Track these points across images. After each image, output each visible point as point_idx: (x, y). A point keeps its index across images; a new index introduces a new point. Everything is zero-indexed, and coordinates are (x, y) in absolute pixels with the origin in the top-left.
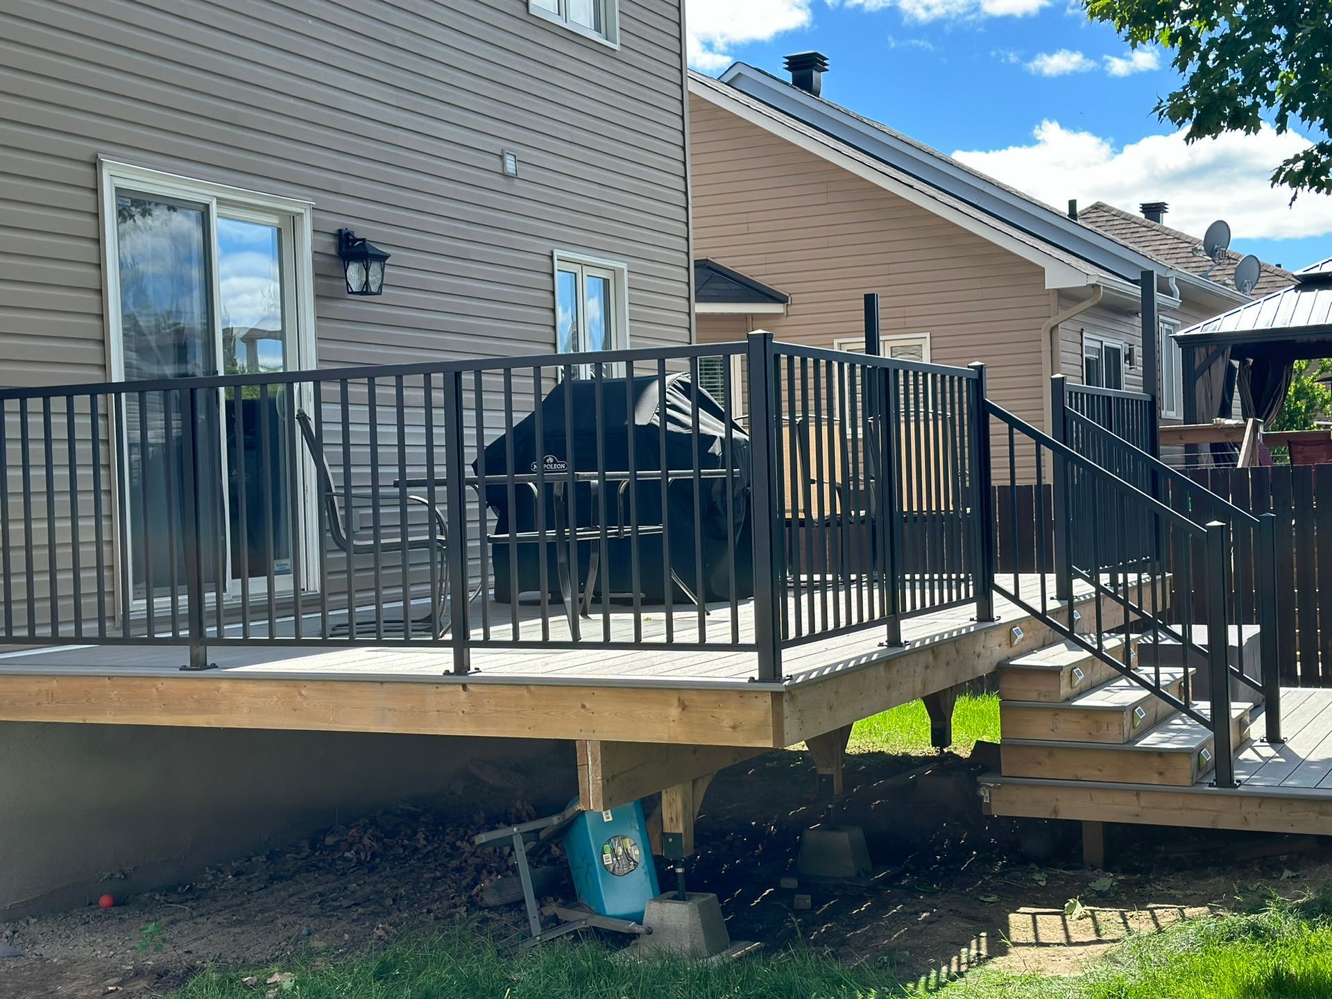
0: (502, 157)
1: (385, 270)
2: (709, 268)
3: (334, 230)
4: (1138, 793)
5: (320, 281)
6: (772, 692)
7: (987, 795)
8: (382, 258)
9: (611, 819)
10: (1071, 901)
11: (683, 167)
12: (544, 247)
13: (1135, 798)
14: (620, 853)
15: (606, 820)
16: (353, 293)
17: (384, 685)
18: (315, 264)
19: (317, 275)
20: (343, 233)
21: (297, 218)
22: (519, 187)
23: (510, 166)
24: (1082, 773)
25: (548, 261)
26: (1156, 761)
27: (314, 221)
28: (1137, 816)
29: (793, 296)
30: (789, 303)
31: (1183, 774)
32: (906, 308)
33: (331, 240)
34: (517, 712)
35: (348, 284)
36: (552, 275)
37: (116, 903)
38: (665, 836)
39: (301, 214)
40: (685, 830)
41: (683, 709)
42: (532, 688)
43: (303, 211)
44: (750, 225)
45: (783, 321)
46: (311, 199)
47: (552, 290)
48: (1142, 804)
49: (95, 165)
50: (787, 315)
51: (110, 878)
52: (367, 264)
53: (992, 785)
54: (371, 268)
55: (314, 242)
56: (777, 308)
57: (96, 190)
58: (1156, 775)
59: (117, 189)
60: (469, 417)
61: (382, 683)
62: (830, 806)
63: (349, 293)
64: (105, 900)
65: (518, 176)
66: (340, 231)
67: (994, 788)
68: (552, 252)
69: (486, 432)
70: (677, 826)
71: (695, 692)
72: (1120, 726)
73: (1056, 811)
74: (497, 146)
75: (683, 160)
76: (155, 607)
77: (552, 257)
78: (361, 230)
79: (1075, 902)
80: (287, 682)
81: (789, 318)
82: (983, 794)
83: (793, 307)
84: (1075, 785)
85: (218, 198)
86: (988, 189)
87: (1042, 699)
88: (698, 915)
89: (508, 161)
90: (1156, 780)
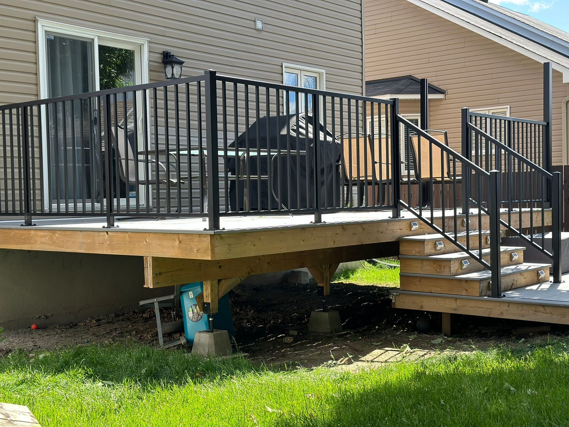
0: (255, 21)
1: (182, 69)
2: (412, 79)
3: (161, 51)
4: (456, 299)
5: (152, 73)
6: (210, 235)
7: (394, 298)
8: (181, 63)
9: (193, 297)
10: (405, 345)
11: (361, 27)
12: (278, 61)
13: (455, 301)
14: (196, 312)
15: (190, 297)
16: (168, 78)
17: (82, 232)
18: (149, 66)
19: (150, 71)
20: (165, 53)
21: (142, 46)
22: (264, 35)
23: (259, 25)
24: (434, 289)
25: (280, 68)
26: (464, 284)
27: (149, 47)
28: (455, 310)
29: (448, 90)
30: (446, 94)
31: (475, 290)
32: (499, 94)
33: (160, 56)
34: (124, 244)
35: (166, 74)
36: (282, 74)
37: (37, 328)
38: (204, 303)
39: (143, 44)
40: (212, 301)
41: (180, 242)
42: (129, 233)
43: (143, 43)
44: (430, 59)
45: (444, 102)
46: (148, 38)
47: (282, 81)
48: (458, 304)
49: (35, 21)
50: (445, 99)
51: (40, 317)
52: (173, 66)
53: (395, 294)
54: (175, 68)
55: (149, 56)
56: (441, 96)
57: (35, 32)
58: (464, 291)
59: (46, 31)
60: (220, 135)
61: (81, 231)
62: (323, 301)
63: (166, 78)
64: (33, 326)
65: (263, 30)
66: (164, 52)
67: (396, 295)
68: (282, 64)
69: (228, 141)
70: (209, 300)
71: (184, 235)
72: (449, 267)
73: (422, 307)
74: (252, 16)
75: (361, 24)
76: (53, 207)
77: (282, 66)
78: (173, 51)
79: (407, 346)
80: (51, 231)
81: (446, 100)
82: (392, 298)
83: (448, 95)
84: (430, 295)
85: (98, 36)
86: (555, 40)
87: (417, 254)
88: (213, 339)
89: (258, 23)
90: (464, 293)
